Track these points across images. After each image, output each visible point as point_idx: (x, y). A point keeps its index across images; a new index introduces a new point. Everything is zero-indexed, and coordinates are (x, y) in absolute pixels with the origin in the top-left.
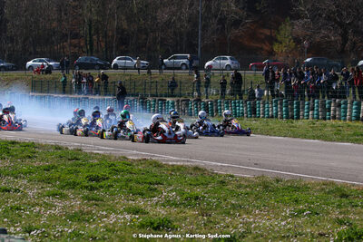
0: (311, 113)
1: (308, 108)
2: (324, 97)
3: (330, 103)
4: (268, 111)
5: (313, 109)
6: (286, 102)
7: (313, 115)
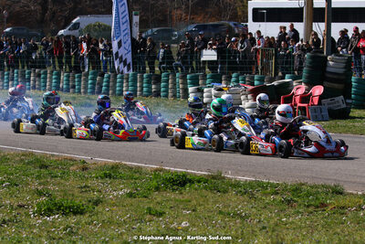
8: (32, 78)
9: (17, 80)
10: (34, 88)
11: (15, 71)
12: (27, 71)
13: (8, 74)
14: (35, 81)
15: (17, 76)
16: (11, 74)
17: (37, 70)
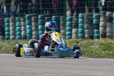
0: (74, 31)
1: (71, 25)
2: (90, 11)
3: (98, 18)
4: (20, 30)
5: (77, 26)
6: (42, 18)
7: (77, 33)
8: (101, 24)
9: (82, 27)
10: (104, 36)
11: (80, 15)
12: (95, 15)
13: (71, 20)
14: (105, 27)
15: (83, 22)
16: (74, 19)
17: (108, 13)
